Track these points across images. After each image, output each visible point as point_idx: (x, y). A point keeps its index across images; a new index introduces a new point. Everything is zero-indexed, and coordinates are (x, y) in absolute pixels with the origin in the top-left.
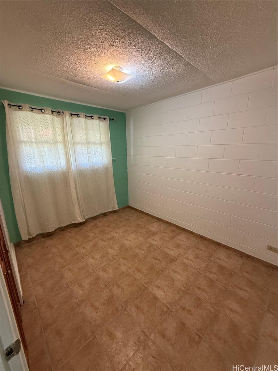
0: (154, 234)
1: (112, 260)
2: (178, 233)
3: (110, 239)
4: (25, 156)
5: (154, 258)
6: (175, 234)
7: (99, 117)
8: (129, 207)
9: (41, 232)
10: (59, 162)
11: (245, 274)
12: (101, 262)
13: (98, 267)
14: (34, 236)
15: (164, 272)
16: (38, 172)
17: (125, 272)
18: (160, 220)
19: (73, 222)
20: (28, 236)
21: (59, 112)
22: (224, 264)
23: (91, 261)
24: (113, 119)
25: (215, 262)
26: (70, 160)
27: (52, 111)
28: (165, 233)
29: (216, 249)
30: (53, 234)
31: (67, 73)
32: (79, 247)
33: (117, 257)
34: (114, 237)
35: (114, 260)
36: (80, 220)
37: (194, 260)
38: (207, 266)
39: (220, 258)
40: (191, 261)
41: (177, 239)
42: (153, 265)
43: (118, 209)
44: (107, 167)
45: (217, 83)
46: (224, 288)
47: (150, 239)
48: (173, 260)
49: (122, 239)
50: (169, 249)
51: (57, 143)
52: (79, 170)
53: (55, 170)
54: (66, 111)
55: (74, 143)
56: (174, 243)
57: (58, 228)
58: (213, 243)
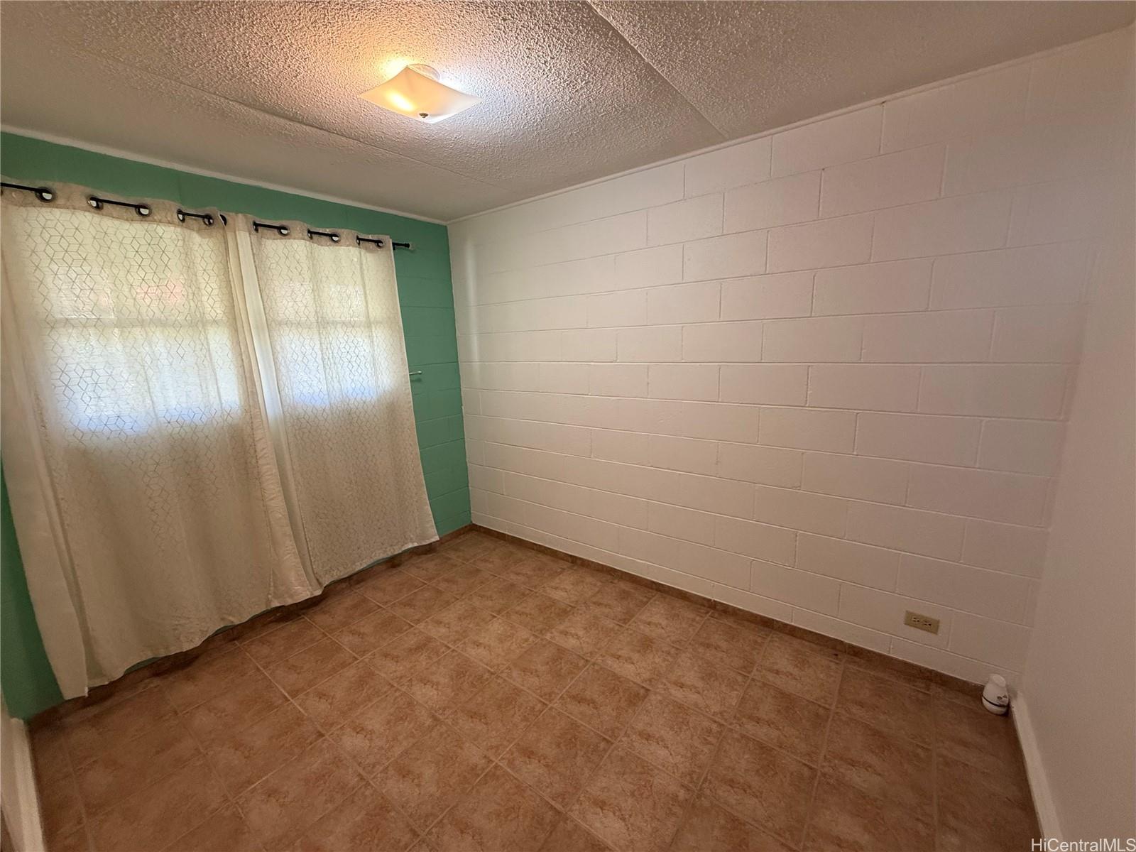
0: (564, 613)
1: (431, 729)
2: (641, 601)
3: (419, 648)
4: (73, 375)
5: (574, 697)
6: (631, 606)
7: (358, 238)
8: (473, 528)
9: (149, 655)
10: (213, 394)
11: (855, 709)
12: (388, 741)
13: (379, 763)
14: (118, 674)
15: (612, 744)
16: (129, 432)
17: (480, 767)
18: (579, 562)
19: (276, 604)
20: (90, 678)
21: (208, 217)
22: (791, 687)
23: (351, 742)
24: (407, 246)
25: (765, 685)
26: (257, 384)
27: (180, 212)
28: (600, 604)
29: (759, 640)
30: (197, 657)
31: (234, 76)
32: (301, 696)
33: (448, 712)
34: (429, 639)
35: (436, 725)
36: (303, 591)
37: (700, 684)
38: (743, 700)
39: (776, 667)
40: (693, 690)
41: (640, 621)
42: (574, 725)
43: (437, 538)
44: (393, 403)
45: (727, 140)
46: (806, 769)
47: (553, 630)
48: (637, 695)
49: (460, 644)
50: (619, 657)
51: (204, 326)
52: (291, 416)
53: (197, 420)
54: (237, 213)
55: (271, 325)
56: (631, 634)
57: (216, 634)
58: (748, 620)
